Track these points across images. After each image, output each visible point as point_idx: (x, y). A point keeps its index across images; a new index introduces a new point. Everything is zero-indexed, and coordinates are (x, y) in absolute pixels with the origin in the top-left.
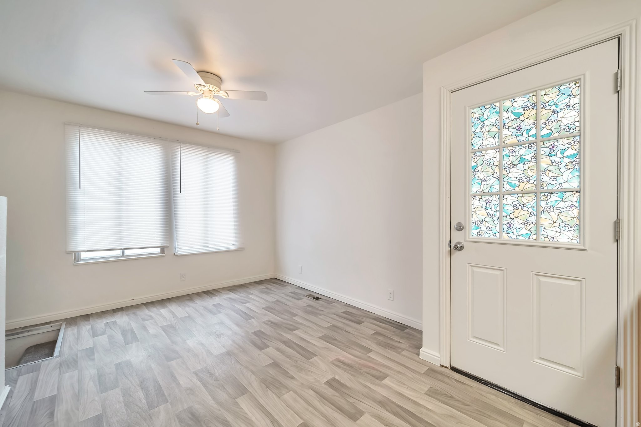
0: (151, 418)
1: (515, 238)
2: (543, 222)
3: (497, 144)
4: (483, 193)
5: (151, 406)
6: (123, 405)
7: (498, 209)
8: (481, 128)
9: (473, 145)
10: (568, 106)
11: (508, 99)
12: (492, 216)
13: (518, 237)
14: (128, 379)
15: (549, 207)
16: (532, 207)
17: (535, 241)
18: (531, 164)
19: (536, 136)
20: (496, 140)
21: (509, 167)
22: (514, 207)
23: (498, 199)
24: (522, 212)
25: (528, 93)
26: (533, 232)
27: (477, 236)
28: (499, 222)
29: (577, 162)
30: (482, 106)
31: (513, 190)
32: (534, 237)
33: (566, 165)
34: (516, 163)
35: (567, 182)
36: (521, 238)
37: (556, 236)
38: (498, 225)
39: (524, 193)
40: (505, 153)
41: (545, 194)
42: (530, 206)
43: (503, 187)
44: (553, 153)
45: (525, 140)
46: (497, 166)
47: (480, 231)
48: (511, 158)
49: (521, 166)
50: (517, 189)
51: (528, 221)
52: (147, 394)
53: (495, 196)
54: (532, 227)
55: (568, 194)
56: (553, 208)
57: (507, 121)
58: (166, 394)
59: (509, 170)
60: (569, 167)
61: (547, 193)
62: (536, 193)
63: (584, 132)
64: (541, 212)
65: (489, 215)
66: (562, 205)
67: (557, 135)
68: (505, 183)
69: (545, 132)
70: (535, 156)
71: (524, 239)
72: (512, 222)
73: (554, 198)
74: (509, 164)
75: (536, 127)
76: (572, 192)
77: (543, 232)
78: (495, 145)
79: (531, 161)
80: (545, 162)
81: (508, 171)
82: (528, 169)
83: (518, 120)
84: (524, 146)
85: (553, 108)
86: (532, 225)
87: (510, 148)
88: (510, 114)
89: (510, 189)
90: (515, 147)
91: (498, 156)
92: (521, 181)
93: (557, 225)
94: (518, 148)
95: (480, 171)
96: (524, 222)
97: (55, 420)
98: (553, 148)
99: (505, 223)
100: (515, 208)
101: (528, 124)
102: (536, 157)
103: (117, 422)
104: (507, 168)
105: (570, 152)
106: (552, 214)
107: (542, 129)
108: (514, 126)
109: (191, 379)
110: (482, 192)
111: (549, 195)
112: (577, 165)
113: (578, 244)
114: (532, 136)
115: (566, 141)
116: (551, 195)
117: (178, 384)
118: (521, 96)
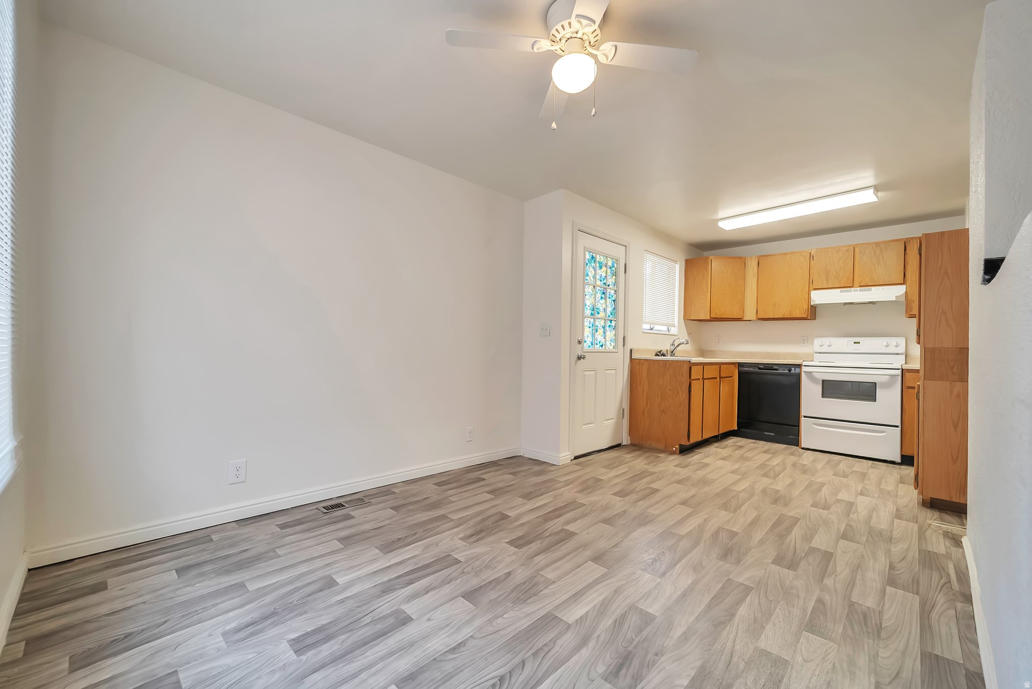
0: (759, 582)
5: (748, 590)
6: (773, 617)
14: (733, 647)
16: (604, 328)
26: (604, 344)
32: (604, 347)
39: (601, 319)
49: (601, 301)
50: (599, 315)
52: (737, 604)
54: (604, 340)
55: (613, 321)
58: (720, 586)
62: (605, 319)
82: (603, 304)
97: (873, 680)
103: (793, 607)
109: (676, 576)
113: (615, 349)
117: (695, 583)
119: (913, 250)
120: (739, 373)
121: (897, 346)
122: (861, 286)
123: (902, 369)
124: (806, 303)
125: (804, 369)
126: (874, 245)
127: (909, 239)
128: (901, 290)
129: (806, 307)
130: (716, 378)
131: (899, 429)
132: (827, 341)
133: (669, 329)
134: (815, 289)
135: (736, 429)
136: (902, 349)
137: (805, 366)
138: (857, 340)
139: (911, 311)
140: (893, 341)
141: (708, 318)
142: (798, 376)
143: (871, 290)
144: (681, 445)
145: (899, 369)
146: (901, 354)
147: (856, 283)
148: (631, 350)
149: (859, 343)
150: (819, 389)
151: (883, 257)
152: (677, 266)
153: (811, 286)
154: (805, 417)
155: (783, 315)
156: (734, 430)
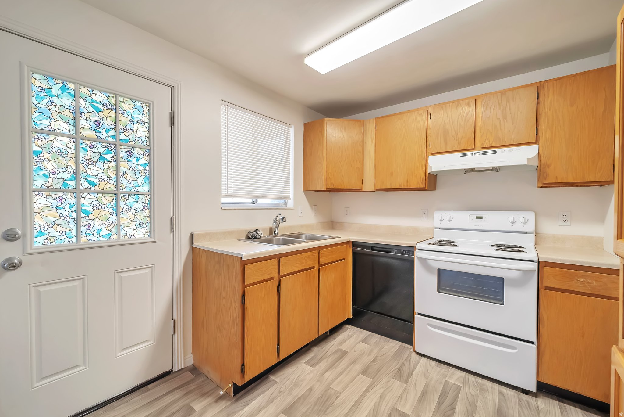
1: (96, 240)
2: (122, 222)
3: (71, 132)
4: (51, 190)
7: (74, 209)
8: (48, 104)
9: (34, 121)
10: (141, 122)
11: (86, 87)
12: (66, 218)
13: (98, 239)
15: (127, 208)
16: (112, 207)
17: (116, 240)
18: (111, 165)
19: (115, 137)
20: (71, 127)
21: (87, 163)
22: (93, 207)
23: (74, 198)
24: (103, 213)
25: (109, 93)
26: (114, 232)
27: (44, 244)
28: (76, 224)
29: (148, 171)
30: (50, 77)
31: (92, 189)
32: (115, 236)
33: (140, 172)
34: (95, 159)
35: (141, 186)
36: (102, 239)
37: (133, 233)
38: (74, 229)
39: (104, 192)
40: (81, 146)
41: (124, 195)
42: (110, 206)
43: (78, 184)
44: (130, 159)
45: (105, 139)
46: (72, 158)
47: (48, 237)
48: (89, 153)
49: (100, 164)
50: (96, 188)
51: (108, 222)
53: (69, 193)
54: (113, 227)
55: (142, 196)
56: (131, 208)
57: (85, 111)
59: (88, 166)
60: (142, 174)
61: (126, 195)
62: (116, 194)
63: (153, 148)
64: (121, 212)
65: (62, 216)
66: (137, 205)
67: (133, 143)
68: (83, 180)
69: (122, 137)
70: (114, 157)
71: (106, 240)
72: (92, 223)
73: (132, 199)
74: (87, 160)
75: (115, 129)
76: (145, 195)
77: (123, 231)
78: (69, 133)
79: (111, 161)
80: (124, 165)
81: (86, 166)
82: (108, 169)
83: (97, 114)
84: (104, 144)
85: (130, 117)
86: (112, 225)
87: (88, 142)
88: (88, 104)
89: (89, 188)
90: (94, 142)
91: (73, 147)
92: (101, 180)
93: (134, 223)
94: (97, 145)
95: (46, 160)
96: (104, 222)
98: (130, 155)
99: (83, 224)
100: (95, 208)
101: (108, 123)
102: (116, 159)
104: (85, 163)
105: (142, 161)
106: (130, 213)
107: (121, 133)
108: (94, 120)
110: (51, 187)
111: (127, 196)
112: (147, 173)
113: (149, 238)
114: (112, 137)
115: (140, 151)
116: (129, 197)
118: (100, 91)
119: (548, 97)
120: (354, 254)
121: (525, 223)
122: (483, 148)
123: (539, 261)
124: (423, 171)
125: (418, 254)
126: (499, 94)
127: (542, 84)
128: (532, 151)
129: (423, 175)
130: (312, 268)
131: (534, 346)
132: (447, 214)
133: (286, 201)
134: (433, 154)
135: (351, 317)
136: (531, 227)
137: (419, 250)
138: (479, 214)
139: (545, 179)
140: (521, 217)
141: (324, 189)
142: (412, 262)
143: (495, 152)
144: (234, 385)
145: (533, 261)
146: (530, 233)
147: (478, 145)
148: (192, 235)
149: (481, 218)
150: (434, 279)
151: (510, 109)
152: (292, 131)
153: (428, 151)
154: (419, 314)
155: (400, 185)
156: (348, 319)
